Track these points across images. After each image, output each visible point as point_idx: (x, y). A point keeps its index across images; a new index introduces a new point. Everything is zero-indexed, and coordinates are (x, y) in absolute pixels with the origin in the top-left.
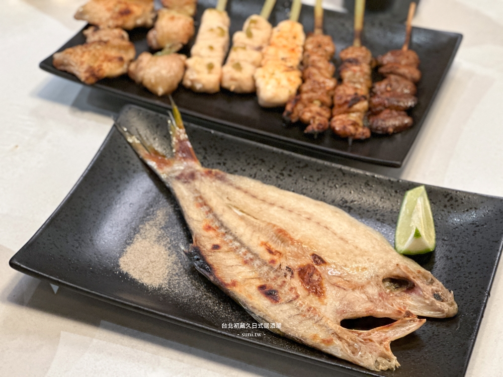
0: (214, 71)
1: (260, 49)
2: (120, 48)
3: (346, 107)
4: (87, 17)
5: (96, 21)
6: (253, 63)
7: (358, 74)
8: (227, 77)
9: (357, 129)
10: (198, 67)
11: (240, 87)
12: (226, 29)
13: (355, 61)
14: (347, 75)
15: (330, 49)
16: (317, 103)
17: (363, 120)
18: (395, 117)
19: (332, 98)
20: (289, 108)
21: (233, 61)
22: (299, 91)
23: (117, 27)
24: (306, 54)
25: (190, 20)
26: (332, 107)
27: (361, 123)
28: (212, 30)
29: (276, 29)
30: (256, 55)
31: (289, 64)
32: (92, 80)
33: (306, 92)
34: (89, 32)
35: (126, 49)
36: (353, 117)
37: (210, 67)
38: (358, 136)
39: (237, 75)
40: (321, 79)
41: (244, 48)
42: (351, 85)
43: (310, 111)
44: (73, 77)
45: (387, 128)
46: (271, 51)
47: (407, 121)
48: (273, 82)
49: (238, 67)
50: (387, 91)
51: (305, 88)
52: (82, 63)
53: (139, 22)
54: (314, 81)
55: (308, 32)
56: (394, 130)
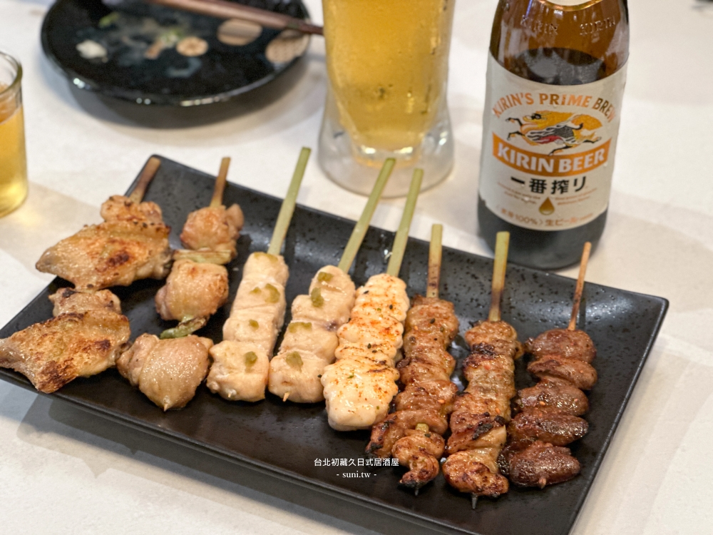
0: (256, 367)
1: (334, 326)
2: (105, 324)
3: (469, 437)
4: (57, 267)
5: (70, 275)
6: (321, 353)
7: (493, 374)
8: (276, 378)
9: (486, 479)
10: (231, 360)
11: (298, 394)
12: (280, 288)
13: (488, 351)
14: (474, 375)
15: (449, 325)
16: (423, 428)
17: (498, 460)
18: (552, 458)
19: (449, 416)
20: (375, 437)
21: (288, 348)
22: (394, 406)
23: (104, 287)
24: (410, 335)
25: (223, 272)
26: (447, 434)
27: (494, 467)
28: (256, 291)
29: (362, 289)
30: (326, 339)
31: (380, 357)
32: (53, 387)
33: (406, 408)
34: (57, 297)
35: (115, 326)
36: (481, 456)
37: (251, 360)
38: (488, 492)
39: (293, 375)
40: (433, 384)
41: (308, 326)
42: (480, 395)
43: (410, 446)
44: (21, 379)
45: (538, 477)
46: (351, 330)
47: (571, 464)
48: (350, 391)
49: (295, 360)
50: (539, 406)
51: (404, 400)
52: (39, 356)
53: (143, 272)
54: (419, 389)
55: (415, 296)
56: (548, 481)
